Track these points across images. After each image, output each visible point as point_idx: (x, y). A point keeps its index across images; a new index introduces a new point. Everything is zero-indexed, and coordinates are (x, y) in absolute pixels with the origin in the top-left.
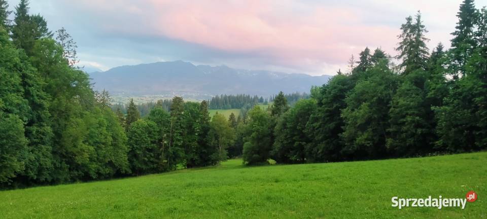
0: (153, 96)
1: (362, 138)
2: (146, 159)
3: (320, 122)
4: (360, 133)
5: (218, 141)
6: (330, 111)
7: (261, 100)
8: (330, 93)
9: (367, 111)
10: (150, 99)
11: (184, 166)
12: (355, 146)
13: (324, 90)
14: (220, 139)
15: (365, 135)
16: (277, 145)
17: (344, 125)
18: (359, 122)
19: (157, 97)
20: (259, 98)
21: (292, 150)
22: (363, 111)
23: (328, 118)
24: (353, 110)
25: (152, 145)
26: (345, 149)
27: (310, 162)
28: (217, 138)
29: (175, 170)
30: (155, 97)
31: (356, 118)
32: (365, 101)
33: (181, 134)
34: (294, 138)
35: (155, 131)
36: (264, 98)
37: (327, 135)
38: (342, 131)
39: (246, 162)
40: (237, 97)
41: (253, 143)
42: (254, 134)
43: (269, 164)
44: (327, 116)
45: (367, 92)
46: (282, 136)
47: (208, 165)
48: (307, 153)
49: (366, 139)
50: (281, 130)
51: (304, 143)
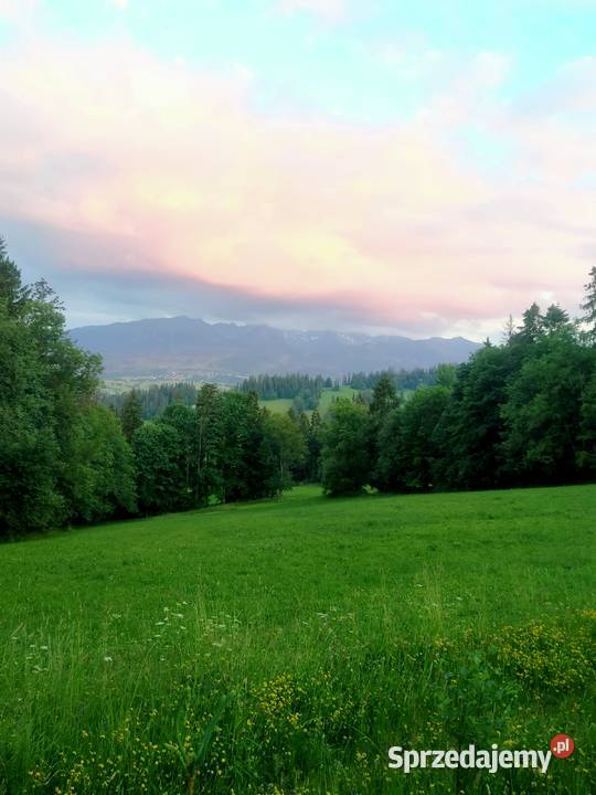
0: (139, 377)
1: (535, 452)
2: (162, 488)
3: (459, 426)
4: (532, 442)
5: (279, 457)
6: (478, 408)
7: (328, 384)
8: (476, 378)
9: (544, 407)
10: (132, 384)
11: (221, 499)
12: (525, 463)
13: (464, 372)
14: (281, 454)
15: (542, 447)
16: (383, 463)
17: (504, 429)
18: (531, 425)
19: (144, 380)
20: (325, 379)
21: (411, 470)
22: (538, 407)
23: (474, 418)
24: (518, 406)
25: (171, 465)
26: (505, 468)
27: (440, 491)
28: (276, 452)
29: (207, 505)
30: (142, 381)
31: (526, 419)
32: (539, 392)
33: (217, 446)
34: (413, 451)
35: (174, 442)
36: (333, 380)
37: (474, 446)
38: (500, 440)
39: (329, 492)
40: (287, 378)
41: (339, 460)
42: (341, 445)
43: (366, 494)
44: (473, 416)
45: (543, 378)
46: (393, 448)
47: (261, 496)
48: (436, 475)
49: (543, 453)
50: (389, 438)
51: (430, 459)
